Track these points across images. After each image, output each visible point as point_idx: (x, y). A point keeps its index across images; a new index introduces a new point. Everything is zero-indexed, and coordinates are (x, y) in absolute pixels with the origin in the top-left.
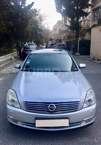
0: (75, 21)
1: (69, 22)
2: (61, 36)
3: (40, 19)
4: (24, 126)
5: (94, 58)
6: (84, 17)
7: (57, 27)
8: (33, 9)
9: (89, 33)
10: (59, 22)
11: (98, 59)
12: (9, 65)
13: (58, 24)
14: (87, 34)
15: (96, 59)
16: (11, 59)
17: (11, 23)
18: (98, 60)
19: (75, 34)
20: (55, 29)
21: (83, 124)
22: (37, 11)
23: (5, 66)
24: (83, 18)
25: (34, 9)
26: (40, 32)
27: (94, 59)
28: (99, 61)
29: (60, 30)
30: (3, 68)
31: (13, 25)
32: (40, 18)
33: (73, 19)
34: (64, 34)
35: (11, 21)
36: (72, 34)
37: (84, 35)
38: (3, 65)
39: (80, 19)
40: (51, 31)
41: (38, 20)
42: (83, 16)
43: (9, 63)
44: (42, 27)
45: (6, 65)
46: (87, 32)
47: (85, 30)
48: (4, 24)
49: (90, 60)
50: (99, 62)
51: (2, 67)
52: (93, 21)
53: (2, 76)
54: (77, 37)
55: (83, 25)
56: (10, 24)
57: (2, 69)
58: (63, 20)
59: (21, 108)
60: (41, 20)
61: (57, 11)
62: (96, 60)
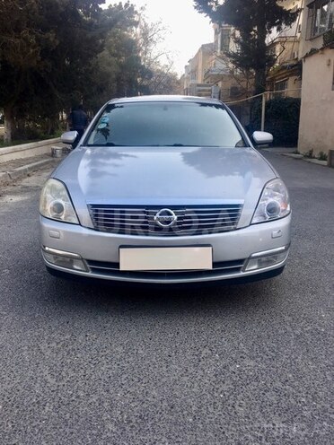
0: (254, 40)
1: (235, 42)
2: (210, 91)
3: (146, 39)
4: (90, 274)
5: (311, 152)
6: (283, 26)
7: (197, 66)
8: (123, 5)
9: (296, 77)
10: (206, 50)
11: (321, 153)
12: (45, 169)
13: (201, 56)
14: (291, 81)
15: (316, 154)
16: (53, 154)
17: (51, 36)
18: (323, 158)
19: (252, 81)
20: (192, 72)
21: (253, 269)
22: (136, 12)
23: (35, 169)
24: (279, 29)
25: (127, 5)
26: (143, 77)
27: (310, 155)
28: (325, 160)
29: (207, 75)
30: (28, 175)
31: (58, 42)
32: (145, 34)
33: (246, 32)
34: (220, 84)
35: (52, 31)
36: (244, 84)
37: (283, 86)
38: (27, 167)
39: (270, 32)
40: (179, 77)
41: (137, 41)
42: (280, 23)
43: (47, 163)
44: (149, 64)
45: (36, 166)
46: (291, 75)
47: (284, 68)
48: (33, 40)
49: (296, 159)
50: (325, 163)
51: (25, 170)
52: (311, 40)
53: (25, 192)
54: (260, 89)
55: (278, 54)
56: (48, 39)
57: (25, 178)
58: (216, 41)
59: (80, 224)
60: (147, 42)
61: (195, 7)
62: (314, 158)
